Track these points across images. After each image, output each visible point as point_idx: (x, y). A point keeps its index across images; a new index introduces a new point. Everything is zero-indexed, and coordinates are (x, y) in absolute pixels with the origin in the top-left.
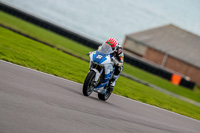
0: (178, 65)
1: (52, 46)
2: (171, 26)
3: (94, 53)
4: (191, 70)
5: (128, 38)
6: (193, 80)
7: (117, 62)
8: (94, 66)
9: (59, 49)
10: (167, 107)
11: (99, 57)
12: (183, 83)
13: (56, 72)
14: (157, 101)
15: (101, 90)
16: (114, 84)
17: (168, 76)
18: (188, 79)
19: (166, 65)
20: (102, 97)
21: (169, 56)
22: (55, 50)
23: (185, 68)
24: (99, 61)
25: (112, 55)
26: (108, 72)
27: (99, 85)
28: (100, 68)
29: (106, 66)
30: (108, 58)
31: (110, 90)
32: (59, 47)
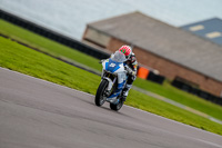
0: (145, 57)
1: (6, 37)
2: (138, 14)
3: (107, 61)
4: (160, 63)
5: (89, 27)
6: (162, 74)
7: (131, 71)
8: (107, 74)
9: (13, 40)
11: (113, 65)
12: (151, 77)
13: (11, 65)
15: (114, 100)
16: (126, 94)
18: (156, 72)
20: (114, 107)
21: (135, 47)
22: (8, 41)
23: (153, 60)
24: (113, 69)
25: (125, 63)
26: (121, 81)
27: (112, 95)
28: (113, 77)
29: (120, 75)
30: (122, 66)
31: (122, 99)
32: (13, 37)
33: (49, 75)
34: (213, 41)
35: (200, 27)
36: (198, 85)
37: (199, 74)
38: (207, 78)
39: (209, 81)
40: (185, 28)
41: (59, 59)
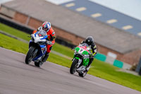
5: (2, 6)
21: (31, 18)
36: (71, 42)
40: (63, 5)
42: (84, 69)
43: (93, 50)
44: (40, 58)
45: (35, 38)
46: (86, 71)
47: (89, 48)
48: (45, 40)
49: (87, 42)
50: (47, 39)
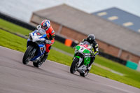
0: (70, 32)
2: (64, 5)
4: (79, 36)
5: (34, 14)
10: (62, 62)
14: (55, 58)
17: (63, 41)
19: (61, 33)
21: (63, 27)
23: (74, 34)
33: (9, 44)
34: (113, 22)
35: (104, 14)
36: (103, 50)
37: (104, 43)
38: (109, 45)
39: (110, 47)
40: (95, 14)
41: (15, 34)
42: (85, 68)
43: (95, 48)
44: (38, 58)
45: (33, 37)
46: (88, 70)
47: (90, 47)
48: (43, 39)
49: (88, 40)
50: (46, 38)
